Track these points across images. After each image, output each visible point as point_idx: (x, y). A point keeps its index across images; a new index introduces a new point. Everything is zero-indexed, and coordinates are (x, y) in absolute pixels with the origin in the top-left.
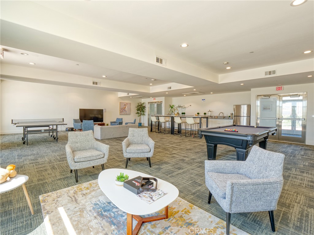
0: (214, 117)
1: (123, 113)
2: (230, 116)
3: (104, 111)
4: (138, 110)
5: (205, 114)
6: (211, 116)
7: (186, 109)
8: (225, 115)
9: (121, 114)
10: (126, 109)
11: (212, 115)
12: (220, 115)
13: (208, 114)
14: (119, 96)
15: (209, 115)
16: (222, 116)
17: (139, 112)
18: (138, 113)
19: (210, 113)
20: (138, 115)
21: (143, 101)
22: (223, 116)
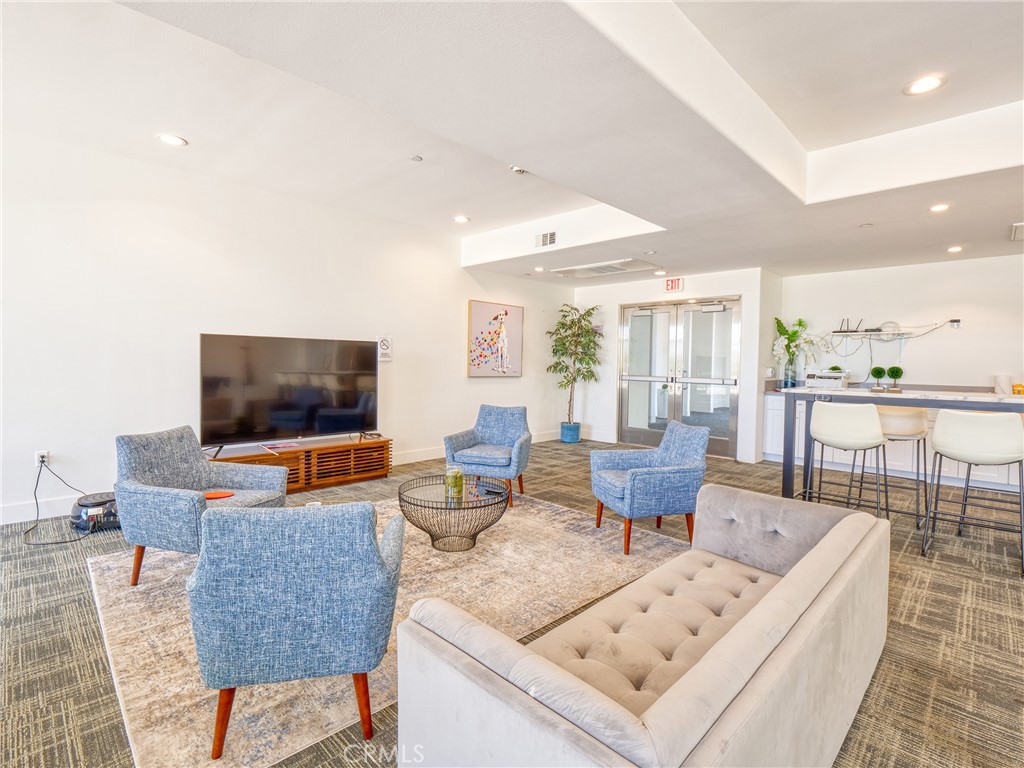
1: (485, 369)
3: (380, 351)
4: (560, 349)
9: (476, 371)
10: (503, 343)
14: (465, 263)
17: (568, 361)
18: (556, 367)
20: (560, 377)
21: (581, 297)
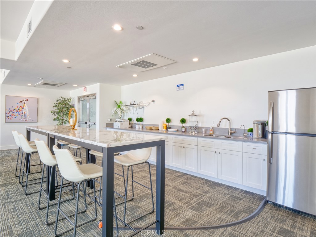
0: (206, 130)
2: (251, 130)
5: (183, 121)
6: (196, 128)
7: (146, 109)
8: (235, 126)
11: (200, 125)
12: (222, 126)
13: (191, 122)
15: (193, 125)
16: (228, 127)
19: (194, 119)
22: (231, 130)
